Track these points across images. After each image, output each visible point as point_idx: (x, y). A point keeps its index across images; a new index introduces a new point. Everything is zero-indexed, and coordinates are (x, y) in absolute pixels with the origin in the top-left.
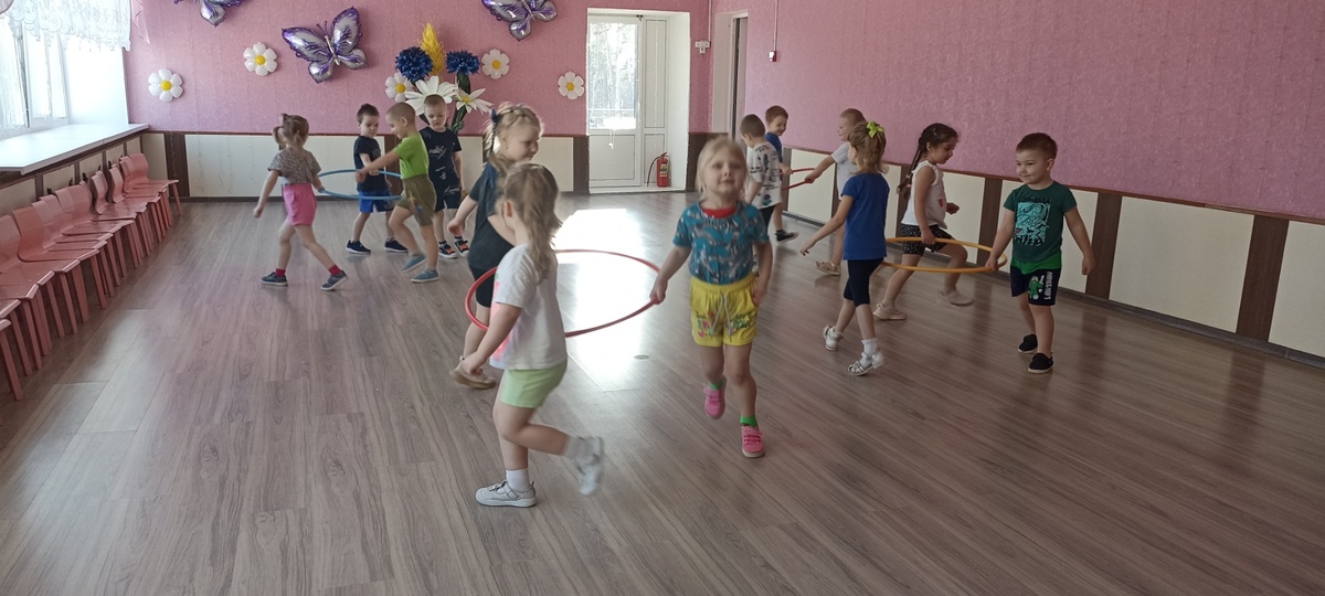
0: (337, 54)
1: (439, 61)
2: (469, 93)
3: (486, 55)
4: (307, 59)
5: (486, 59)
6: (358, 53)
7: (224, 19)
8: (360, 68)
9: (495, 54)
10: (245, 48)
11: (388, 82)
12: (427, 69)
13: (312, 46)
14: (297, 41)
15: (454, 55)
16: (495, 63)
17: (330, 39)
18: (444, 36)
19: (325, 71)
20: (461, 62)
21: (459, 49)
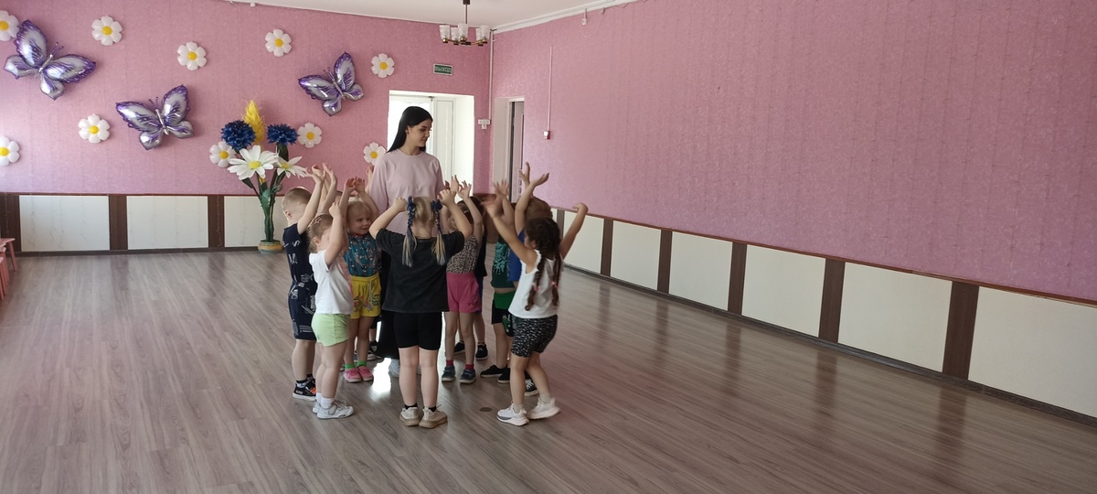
0: (166, 124)
1: (260, 132)
2: (288, 161)
3: (301, 128)
4: (138, 128)
5: (301, 131)
6: (185, 124)
7: (63, 93)
8: (187, 137)
9: (309, 126)
10: (81, 118)
11: (212, 149)
12: (250, 139)
13: (142, 118)
14: (130, 113)
15: (275, 128)
16: (309, 134)
17: (160, 112)
18: (264, 111)
19: (154, 139)
20: (281, 134)
21: (279, 123)
